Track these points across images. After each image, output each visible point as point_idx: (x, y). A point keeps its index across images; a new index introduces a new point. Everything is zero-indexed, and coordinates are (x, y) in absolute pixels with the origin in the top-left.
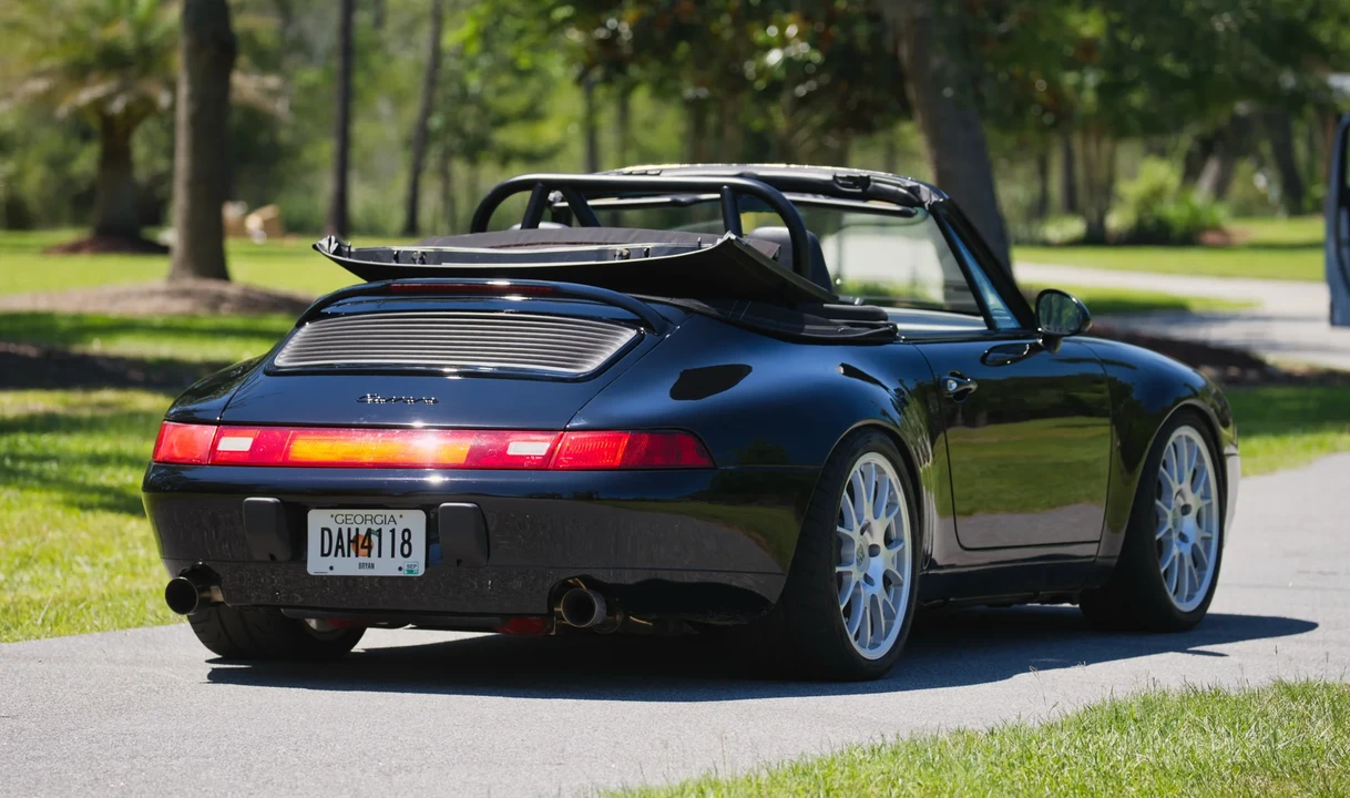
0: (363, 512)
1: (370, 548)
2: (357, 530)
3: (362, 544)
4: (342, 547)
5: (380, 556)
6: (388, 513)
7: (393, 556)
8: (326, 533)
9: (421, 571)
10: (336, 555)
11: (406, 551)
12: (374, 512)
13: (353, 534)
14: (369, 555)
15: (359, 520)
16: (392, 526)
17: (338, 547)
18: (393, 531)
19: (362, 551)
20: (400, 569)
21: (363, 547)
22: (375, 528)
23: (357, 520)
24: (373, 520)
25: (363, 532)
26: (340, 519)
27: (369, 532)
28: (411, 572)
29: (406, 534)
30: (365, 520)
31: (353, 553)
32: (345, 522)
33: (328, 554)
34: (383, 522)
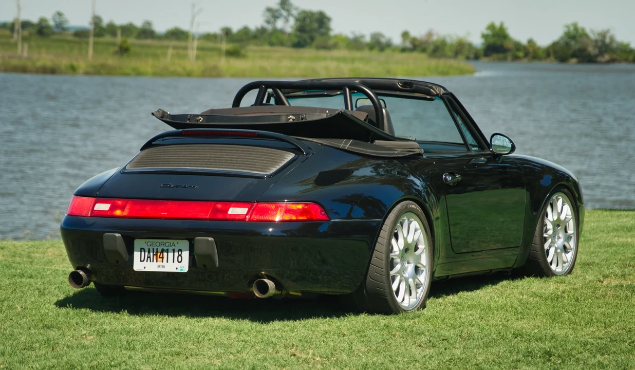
0: (160, 241)
1: (163, 258)
2: (157, 249)
3: (159, 256)
4: (150, 257)
5: (167, 262)
6: (172, 241)
7: (173, 262)
8: (143, 250)
9: (186, 269)
10: (147, 261)
11: (180, 260)
12: (165, 241)
13: (155, 251)
14: (162, 262)
16: (173, 247)
17: (148, 257)
18: (173, 250)
19: (159, 259)
20: (177, 269)
22: (165, 248)
23: (157, 245)
25: (160, 250)
26: (149, 244)
27: (163, 250)
28: (182, 270)
29: (180, 252)
30: (161, 245)
31: (155, 260)
32: (152, 245)
33: (144, 261)
34: (169, 246)
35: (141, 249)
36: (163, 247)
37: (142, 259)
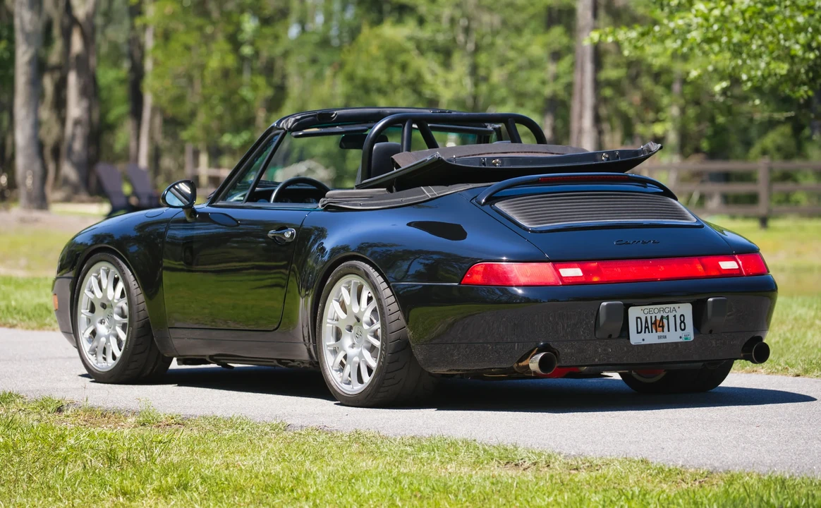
0: (658, 306)
1: (663, 327)
2: (656, 317)
3: (658, 325)
4: (648, 327)
5: (669, 331)
6: (672, 306)
7: (676, 330)
8: (639, 320)
9: (692, 338)
10: (645, 332)
11: (683, 327)
12: (664, 306)
13: (653, 320)
14: (663, 331)
15: (656, 311)
16: (674, 313)
17: (646, 328)
18: (675, 316)
19: (659, 329)
20: (681, 337)
21: (659, 327)
22: (665, 315)
23: (655, 312)
24: (664, 310)
25: (659, 318)
26: (646, 311)
27: (662, 317)
28: (686, 339)
29: (682, 317)
30: (659, 311)
31: (654, 331)
32: (649, 312)
33: (641, 332)
34: (670, 311)
35: (637, 318)
36: (662, 314)
37: (639, 331)
